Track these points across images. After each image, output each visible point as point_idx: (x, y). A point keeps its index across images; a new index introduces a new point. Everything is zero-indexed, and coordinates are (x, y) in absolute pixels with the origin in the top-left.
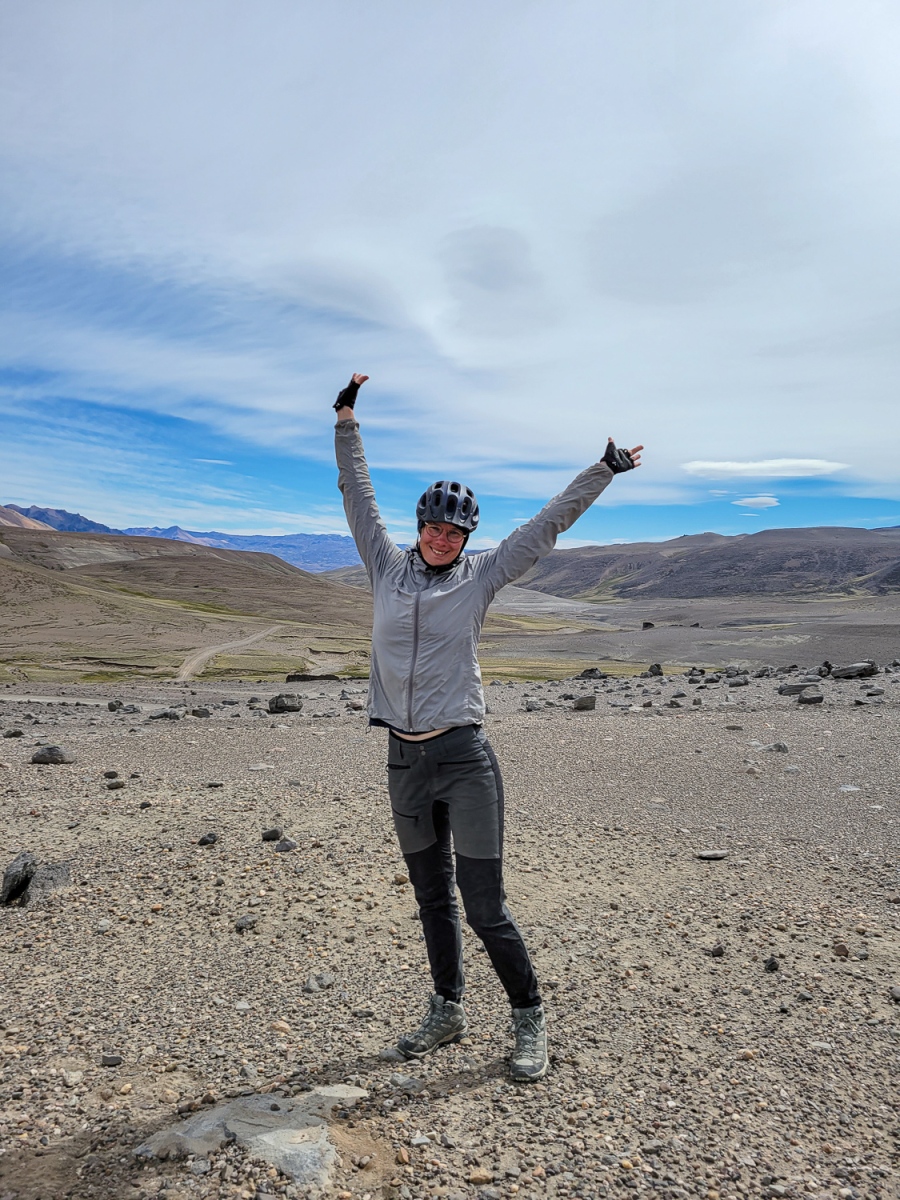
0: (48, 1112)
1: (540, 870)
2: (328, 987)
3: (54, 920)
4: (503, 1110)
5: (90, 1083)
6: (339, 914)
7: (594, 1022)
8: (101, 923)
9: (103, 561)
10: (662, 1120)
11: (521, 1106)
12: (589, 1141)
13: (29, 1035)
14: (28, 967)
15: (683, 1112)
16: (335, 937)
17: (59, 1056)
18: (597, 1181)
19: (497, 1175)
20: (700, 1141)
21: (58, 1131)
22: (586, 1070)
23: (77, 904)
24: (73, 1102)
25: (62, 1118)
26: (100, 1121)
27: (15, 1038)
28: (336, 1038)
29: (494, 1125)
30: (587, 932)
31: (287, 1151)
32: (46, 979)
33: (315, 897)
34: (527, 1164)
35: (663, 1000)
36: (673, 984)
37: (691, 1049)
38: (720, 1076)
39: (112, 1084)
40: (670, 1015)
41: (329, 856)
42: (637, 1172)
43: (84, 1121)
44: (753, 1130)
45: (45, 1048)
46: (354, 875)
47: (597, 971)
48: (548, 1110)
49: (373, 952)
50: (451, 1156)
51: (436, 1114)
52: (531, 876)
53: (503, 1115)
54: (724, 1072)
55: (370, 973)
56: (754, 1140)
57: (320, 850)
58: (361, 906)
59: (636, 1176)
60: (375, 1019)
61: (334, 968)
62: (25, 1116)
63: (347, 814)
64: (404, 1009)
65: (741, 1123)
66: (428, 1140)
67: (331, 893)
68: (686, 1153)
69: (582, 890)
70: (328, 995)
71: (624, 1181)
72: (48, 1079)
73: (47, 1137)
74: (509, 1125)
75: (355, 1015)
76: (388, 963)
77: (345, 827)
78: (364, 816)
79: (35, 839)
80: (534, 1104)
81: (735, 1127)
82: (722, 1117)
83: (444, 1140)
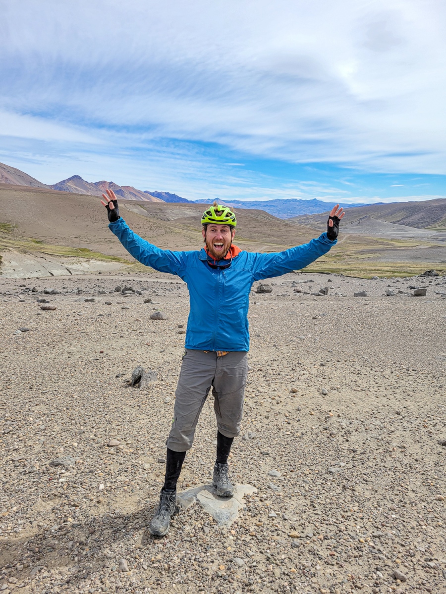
0: (136, 479)
1: (365, 390)
2: (253, 438)
3: (149, 396)
4: (314, 507)
5: (152, 469)
6: (264, 405)
7: (369, 471)
8: (167, 399)
9: (186, 216)
10: (387, 523)
11: (322, 506)
12: (349, 527)
13: (134, 445)
14: (138, 415)
15: (398, 521)
16: (260, 415)
17: (143, 456)
18: (345, 546)
19: (302, 535)
20: (402, 536)
21: (138, 487)
22: (358, 494)
23: (159, 389)
24: (145, 476)
25: (140, 482)
26: (153, 486)
27: (129, 445)
28: (251, 463)
29: (308, 513)
30: (379, 426)
31: (218, 511)
32: (144, 421)
33: (254, 396)
34: (317, 533)
35: (408, 465)
36: (416, 457)
37: (413, 491)
38: (423, 507)
39: (160, 471)
40: (409, 473)
41: (264, 376)
42: (366, 545)
43: (147, 485)
44: (430, 535)
45: (139, 452)
46: (274, 387)
47: (379, 446)
48: (334, 510)
49: (276, 424)
50: (285, 524)
51: (283, 504)
52: (360, 393)
53: (313, 509)
54: (426, 505)
55: (273, 434)
56: (429, 540)
57: (261, 372)
58: (274, 402)
59: (365, 546)
60: (270, 456)
61: (257, 430)
62: (128, 480)
63: (278, 353)
64: (283, 453)
65: (426, 530)
66: (276, 516)
67: (262, 394)
68: (393, 540)
69: (384, 403)
70: (252, 442)
71: (358, 548)
72: (138, 465)
73: (134, 489)
74: (315, 514)
75: (261, 453)
76: (281, 430)
77: (275, 360)
78: (286, 355)
79: (147, 356)
80: (329, 506)
81: (421, 532)
82: (417, 526)
83: (283, 516)
